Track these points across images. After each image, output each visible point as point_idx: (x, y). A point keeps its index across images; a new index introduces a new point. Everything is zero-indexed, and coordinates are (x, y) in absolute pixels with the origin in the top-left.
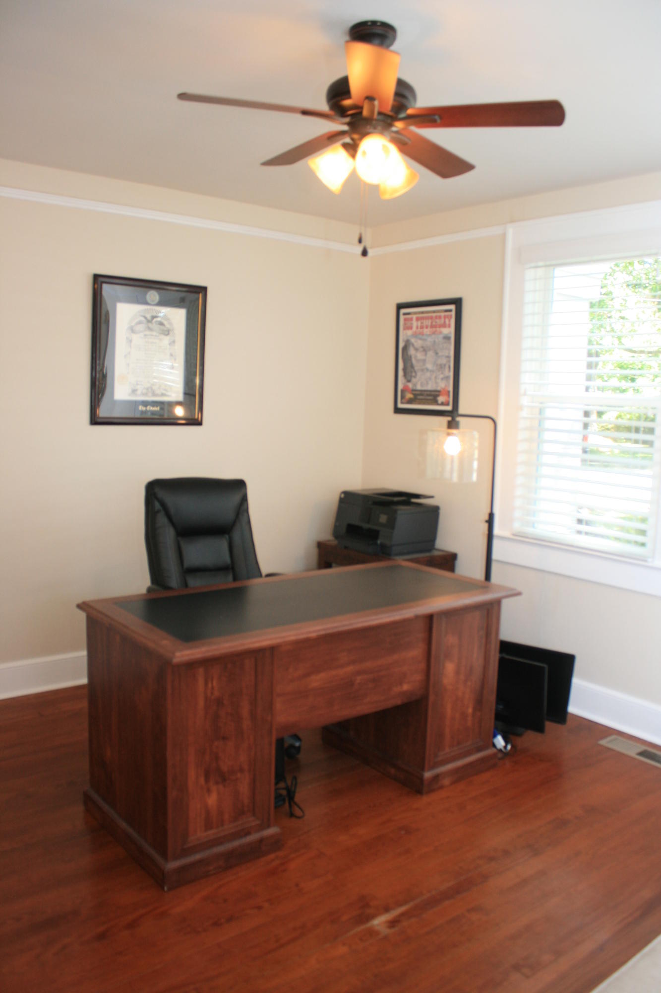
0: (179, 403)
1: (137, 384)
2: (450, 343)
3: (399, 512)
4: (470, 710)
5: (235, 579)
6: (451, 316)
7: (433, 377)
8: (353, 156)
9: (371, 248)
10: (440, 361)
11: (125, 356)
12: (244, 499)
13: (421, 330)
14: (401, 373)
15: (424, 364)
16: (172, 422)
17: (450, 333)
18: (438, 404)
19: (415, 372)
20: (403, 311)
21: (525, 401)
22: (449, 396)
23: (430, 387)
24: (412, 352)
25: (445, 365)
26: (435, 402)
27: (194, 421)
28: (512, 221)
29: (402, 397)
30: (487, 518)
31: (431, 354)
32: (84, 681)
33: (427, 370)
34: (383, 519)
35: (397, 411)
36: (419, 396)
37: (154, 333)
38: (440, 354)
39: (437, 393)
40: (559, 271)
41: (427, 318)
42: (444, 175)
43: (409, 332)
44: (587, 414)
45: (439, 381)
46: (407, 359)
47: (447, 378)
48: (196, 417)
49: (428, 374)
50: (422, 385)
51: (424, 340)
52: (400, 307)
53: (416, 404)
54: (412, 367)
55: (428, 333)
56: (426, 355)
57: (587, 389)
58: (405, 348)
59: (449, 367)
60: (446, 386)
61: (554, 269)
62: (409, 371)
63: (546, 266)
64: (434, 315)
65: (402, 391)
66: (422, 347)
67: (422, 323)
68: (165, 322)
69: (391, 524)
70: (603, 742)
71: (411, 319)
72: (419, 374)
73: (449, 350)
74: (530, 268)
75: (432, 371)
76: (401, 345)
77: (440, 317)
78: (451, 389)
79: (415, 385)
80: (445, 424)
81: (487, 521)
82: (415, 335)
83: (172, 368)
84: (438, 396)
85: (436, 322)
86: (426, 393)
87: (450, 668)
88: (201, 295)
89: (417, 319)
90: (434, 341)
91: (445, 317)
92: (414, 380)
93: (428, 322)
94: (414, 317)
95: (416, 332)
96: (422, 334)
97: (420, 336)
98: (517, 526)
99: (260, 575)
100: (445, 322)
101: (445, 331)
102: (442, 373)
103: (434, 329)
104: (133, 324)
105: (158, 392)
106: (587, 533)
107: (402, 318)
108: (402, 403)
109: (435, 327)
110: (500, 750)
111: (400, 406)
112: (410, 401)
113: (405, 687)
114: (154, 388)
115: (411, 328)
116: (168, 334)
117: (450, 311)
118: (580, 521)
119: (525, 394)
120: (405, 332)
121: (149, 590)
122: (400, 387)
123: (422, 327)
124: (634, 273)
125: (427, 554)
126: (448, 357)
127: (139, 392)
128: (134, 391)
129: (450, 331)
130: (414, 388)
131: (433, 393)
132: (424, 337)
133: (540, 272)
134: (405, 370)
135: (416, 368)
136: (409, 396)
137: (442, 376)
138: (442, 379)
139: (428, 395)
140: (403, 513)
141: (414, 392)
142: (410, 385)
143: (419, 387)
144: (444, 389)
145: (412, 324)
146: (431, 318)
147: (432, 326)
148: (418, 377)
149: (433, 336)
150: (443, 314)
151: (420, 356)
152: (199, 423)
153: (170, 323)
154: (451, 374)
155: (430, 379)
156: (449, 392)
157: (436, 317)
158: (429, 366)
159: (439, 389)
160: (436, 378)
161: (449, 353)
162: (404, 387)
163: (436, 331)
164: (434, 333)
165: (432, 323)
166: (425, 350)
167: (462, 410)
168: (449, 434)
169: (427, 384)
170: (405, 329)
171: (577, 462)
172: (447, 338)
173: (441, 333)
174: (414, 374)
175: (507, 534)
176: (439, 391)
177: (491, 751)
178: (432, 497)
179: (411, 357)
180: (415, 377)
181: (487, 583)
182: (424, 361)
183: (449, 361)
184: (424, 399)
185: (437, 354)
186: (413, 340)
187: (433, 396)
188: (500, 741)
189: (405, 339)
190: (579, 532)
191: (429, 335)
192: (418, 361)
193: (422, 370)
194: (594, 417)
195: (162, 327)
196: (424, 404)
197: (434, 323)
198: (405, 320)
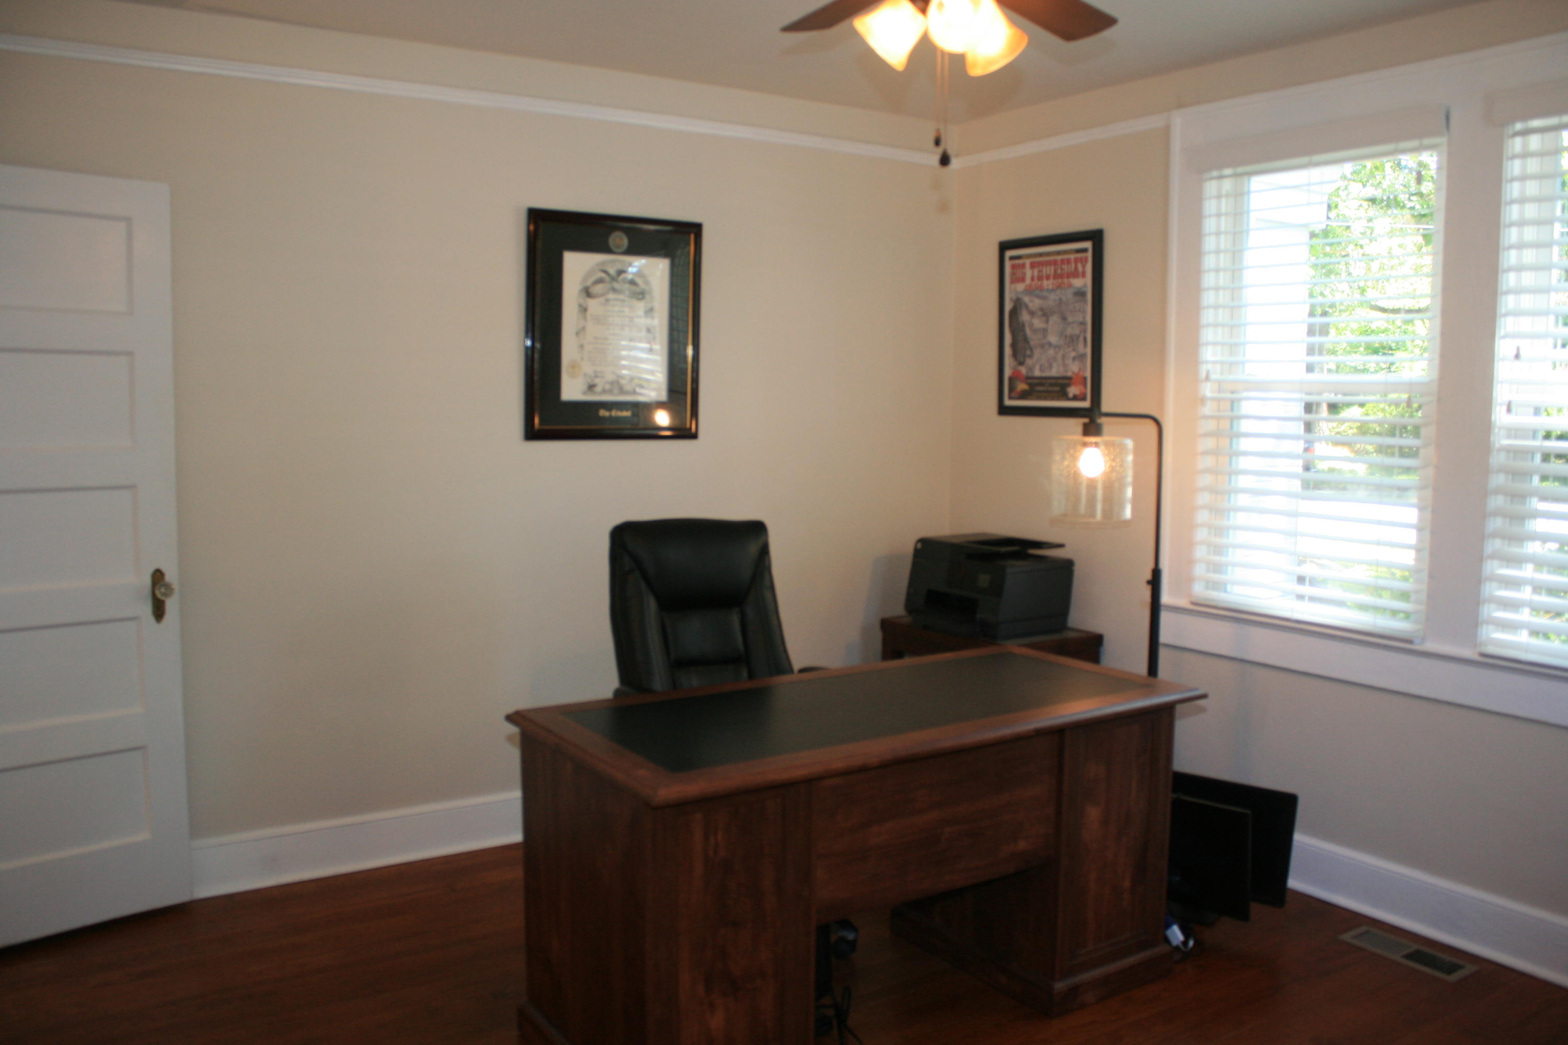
0: (660, 405)
1: (596, 376)
2: (1085, 301)
3: (1009, 571)
4: (1127, 884)
5: (751, 676)
6: (1086, 259)
7: (1059, 356)
8: (924, 11)
9: (957, 156)
10: (1069, 331)
11: (577, 334)
12: (765, 551)
13: (1039, 283)
14: (1008, 351)
15: (1045, 336)
16: (652, 434)
17: (1085, 286)
18: (1068, 399)
19: (1031, 350)
20: (1009, 253)
21: (1208, 390)
22: (1085, 385)
23: (1054, 372)
24: (1025, 317)
25: (1078, 337)
26: (1064, 395)
27: (683, 432)
28: (1180, 106)
29: (1011, 389)
30: (1148, 576)
31: (1055, 319)
32: (516, 836)
33: (1050, 344)
34: (984, 580)
35: (1004, 410)
36: (1037, 387)
37: (621, 297)
38: (1070, 319)
39: (1066, 381)
40: (1257, 183)
41: (1048, 263)
42: (1069, 35)
43: (1020, 287)
44: (1309, 408)
45: (1069, 362)
46: (1018, 329)
47: (1082, 357)
48: (688, 425)
49: (1051, 352)
50: (1041, 370)
51: (1044, 298)
52: (1004, 247)
53: (1031, 399)
54: (1026, 340)
55: (1050, 287)
56: (1047, 322)
57: (1310, 369)
58: (1014, 312)
59: (1085, 339)
60: (1080, 370)
61: (1249, 180)
62: (1021, 348)
63: (1236, 175)
64: (1059, 258)
65: (1011, 379)
66: (1042, 309)
67: (1040, 271)
68: (639, 281)
69: (997, 589)
70: (1347, 937)
71: (1023, 266)
72: (1037, 352)
73: (1084, 312)
74: (1212, 178)
75: (1057, 347)
76: (1008, 307)
77: (1068, 261)
78: (1088, 374)
79: (1031, 369)
80: (1080, 429)
81: (1149, 582)
82: (1029, 291)
83: (651, 350)
84: (1069, 385)
85: (1062, 269)
86: (1049, 381)
87: (1093, 814)
88: (692, 237)
89: (1033, 266)
90: (1060, 299)
91: (1076, 260)
92: (1029, 362)
93: (1050, 270)
94: (1028, 262)
95: (1030, 286)
96: (1041, 288)
97: (1037, 292)
98: (1199, 590)
99: (790, 670)
100: (1076, 268)
101: (1077, 283)
102: (1074, 350)
103: (1060, 281)
104: (589, 283)
105: (628, 388)
106: (1312, 599)
107: (1008, 264)
108: (1010, 398)
109: (1061, 276)
110: (1177, 948)
111: (1008, 402)
112: (1024, 395)
113: (1022, 845)
114: (623, 382)
115: (1023, 280)
116: (643, 298)
117: (1084, 250)
118: (1301, 580)
119: (1207, 378)
120: (1013, 286)
121: (617, 693)
122: (1008, 372)
123: (1040, 278)
124: (1385, 184)
125: (1055, 637)
126: (1083, 323)
127: (598, 389)
128: (591, 387)
129: (1085, 282)
130: (1030, 374)
131: (1060, 381)
132: (1044, 294)
133: (1227, 185)
134: (1014, 346)
135: (1032, 343)
136: (1022, 386)
137: (1073, 354)
138: (1074, 359)
139: (1051, 385)
140: (1015, 570)
141: (1029, 381)
142: (1023, 370)
143: (1037, 373)
144: (1077, 375)
145: (1025, 273)
146: (1055, 262)
147: (1056, 276)
148: (1035, 357)
149: (1058, 292)
150: (1072, 256)
151: (1038, 323)
152: (692, 435)
153: (647, 283)
154: (1089, 351)
155: (1055, 359)
156: (1085, 379)
157: (1062, 261)
158: (1053, 339)
159: (1069, 374)
160: (1063, 357)
161: (1084, 317)
162: (1014, 372)
163: (1062, 283)
164: (1059, 287)
165: (1055, 271)
166: (1045, 314)
167: (1106, 407)
168: (1085, 445)
169: (1050, 366)
170: (1013, 281)
171: (1296, 485)
172: (1080, 294)
173: (1070, 286)
174: (1028, 352)
175: (1182, 602)
176: (1069, 378)
177: (1161, 949)
178: (1061, 546)
179: (1023, 326)
180: (1030, 356)
181: (1151, 679)
182: (1045, 331)
183: (1085, 331)
184: (1044, 392)
185: (1064, 319)
186: (1026, 299)
187: (1059, 386)
188: (1176, 934)
189: (1014, 297)
190: (1300, 597)
191: (1053, 290)
192: (1035, 331)
193: (1042, 346)
194: (1324, 411)
195: (633, 288)
196: (1045, 399)
197: (1059, 271)
198: (1013, 267)
